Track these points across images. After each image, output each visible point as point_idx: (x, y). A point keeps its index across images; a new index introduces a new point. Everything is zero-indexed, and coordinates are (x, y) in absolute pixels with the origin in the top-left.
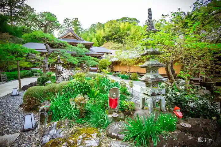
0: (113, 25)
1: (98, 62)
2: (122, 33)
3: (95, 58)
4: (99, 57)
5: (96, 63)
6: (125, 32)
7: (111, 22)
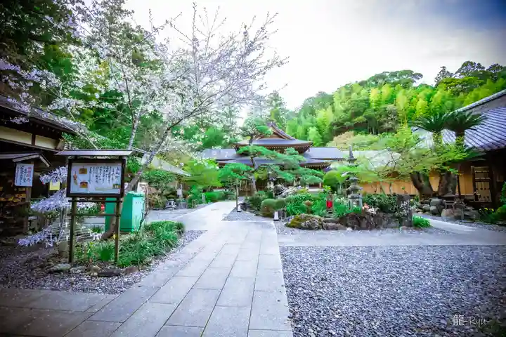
0: (354, 96)
1: (321, 177)
2: (375, 110)
3: (316, 171)
4: (323, 168)
5: (318, 180)
6: (383, 106)
7: (349, 89)
